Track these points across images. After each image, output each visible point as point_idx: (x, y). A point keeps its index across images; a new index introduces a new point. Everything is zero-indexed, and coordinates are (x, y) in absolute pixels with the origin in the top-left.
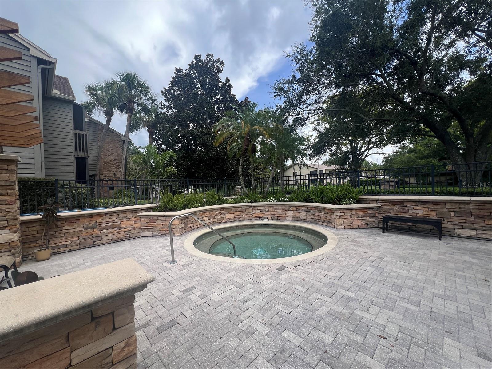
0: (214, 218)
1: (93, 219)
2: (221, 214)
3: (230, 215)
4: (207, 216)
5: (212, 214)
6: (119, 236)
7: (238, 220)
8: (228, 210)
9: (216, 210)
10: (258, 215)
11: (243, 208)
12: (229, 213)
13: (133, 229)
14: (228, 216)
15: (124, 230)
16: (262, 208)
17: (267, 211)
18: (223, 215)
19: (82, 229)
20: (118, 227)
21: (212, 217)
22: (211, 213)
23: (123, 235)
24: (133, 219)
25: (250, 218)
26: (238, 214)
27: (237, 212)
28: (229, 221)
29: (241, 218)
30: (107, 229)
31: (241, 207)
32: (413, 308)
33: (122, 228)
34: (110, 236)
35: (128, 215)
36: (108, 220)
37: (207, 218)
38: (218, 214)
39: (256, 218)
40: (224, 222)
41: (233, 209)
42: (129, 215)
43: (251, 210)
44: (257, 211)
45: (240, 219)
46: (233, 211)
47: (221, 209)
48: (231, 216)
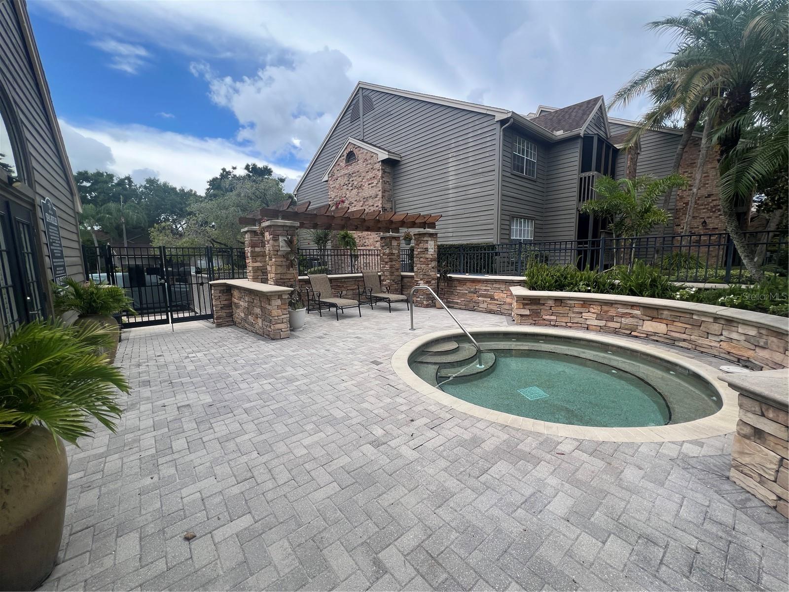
0: (611, 319)
1: (474, 284)
2: (633, 316)
3: (654, 324)
4: (593, 311)
5: (607, 312)
6: (491, 307)
7: (677, 343)
8: (654, 313)
9: (619, 306)
10: (734, 347)
11: (695, 317)
12: (653, 319)
13: (505, 303)
14: (650, 326)
15: (496, 302)
16: (753, 332)
17: (762, 344)
18: (636, 320)
19: (467, 292)
20: (492, 298)
21: (606, 317)
22: (605, 308)
23: (495, 308)
24: (505, 292)
25: (711, 351)
26: (677, 330)
27: (676, 324)
28: (648, 337)
29: (684, 340)
30: (483, 297)
31: (691, 312)
32: (247, 405)
33: (495, 300)
34: (485, 305)
35: (501, 286)
36: (484, 288)
37: (595, 316)
38: (623, 315)
39: (728, 357)
40: (636, 337)
41: (666, 312)
42: (503, 287)
43: (716, 328)
44: (734, 336)
45: (681, 344)
46: (664, 317)
47: (633, 305)
48: (661, 328)
